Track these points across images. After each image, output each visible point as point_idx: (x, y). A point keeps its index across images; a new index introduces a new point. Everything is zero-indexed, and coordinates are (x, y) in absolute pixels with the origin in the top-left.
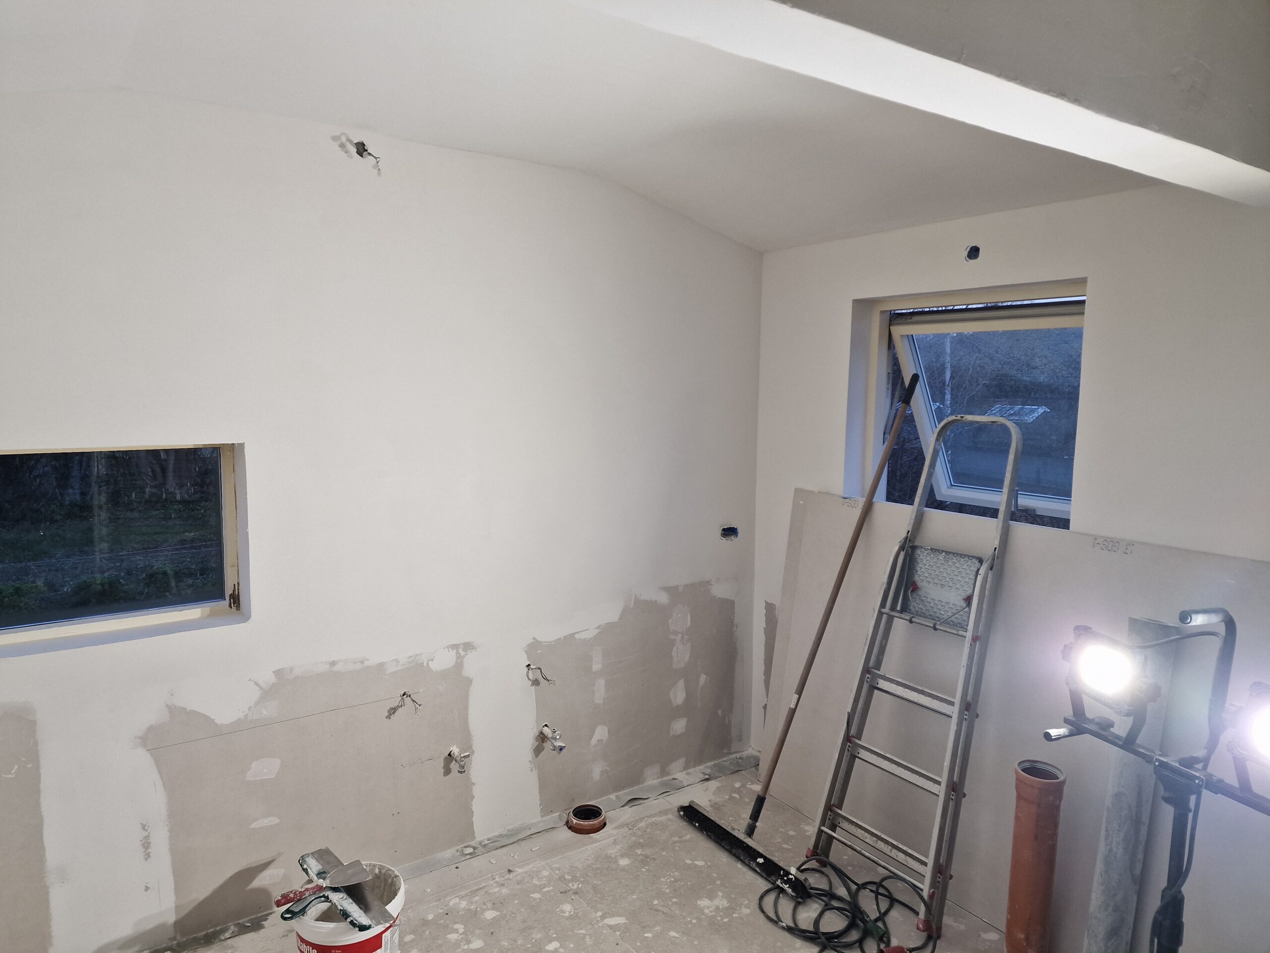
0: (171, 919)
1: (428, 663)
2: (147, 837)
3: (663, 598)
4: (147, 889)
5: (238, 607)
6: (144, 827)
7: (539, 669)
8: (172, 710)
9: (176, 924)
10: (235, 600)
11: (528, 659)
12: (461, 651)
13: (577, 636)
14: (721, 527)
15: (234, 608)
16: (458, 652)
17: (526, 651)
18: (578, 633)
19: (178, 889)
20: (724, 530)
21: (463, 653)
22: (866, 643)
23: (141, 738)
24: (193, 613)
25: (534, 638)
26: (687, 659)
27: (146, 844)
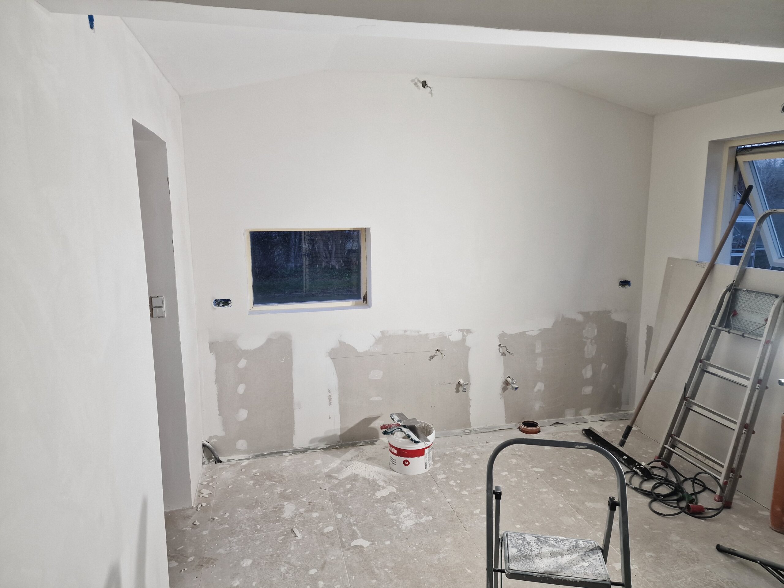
0: (339, 433)
1: (449, 337)
2: (330, 396)
3: (580, 318)
4: (330, 418)
5: (366, 303)
6: (329, 391)
7: (505, 347)
8: (341, 343)
9: (340, 436)
10: (365, 299)
11: (500, 342)
12: (465, 333)
13: (527, 333)
14: (619, 280)
15: (365, 303)
16: (463, 333)
17: (498, 337)
18: (528, 331)
19: (341, 421)
20: (621, 282)
21: (466, 334)
22: (700, 345)
23: (329, 353)
24: (349, 303)
25: (503, 331)
26: (594, 353)
27: (330, 399)
